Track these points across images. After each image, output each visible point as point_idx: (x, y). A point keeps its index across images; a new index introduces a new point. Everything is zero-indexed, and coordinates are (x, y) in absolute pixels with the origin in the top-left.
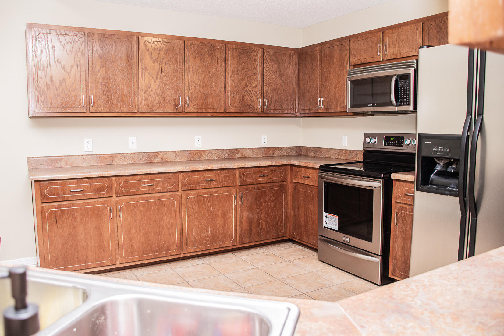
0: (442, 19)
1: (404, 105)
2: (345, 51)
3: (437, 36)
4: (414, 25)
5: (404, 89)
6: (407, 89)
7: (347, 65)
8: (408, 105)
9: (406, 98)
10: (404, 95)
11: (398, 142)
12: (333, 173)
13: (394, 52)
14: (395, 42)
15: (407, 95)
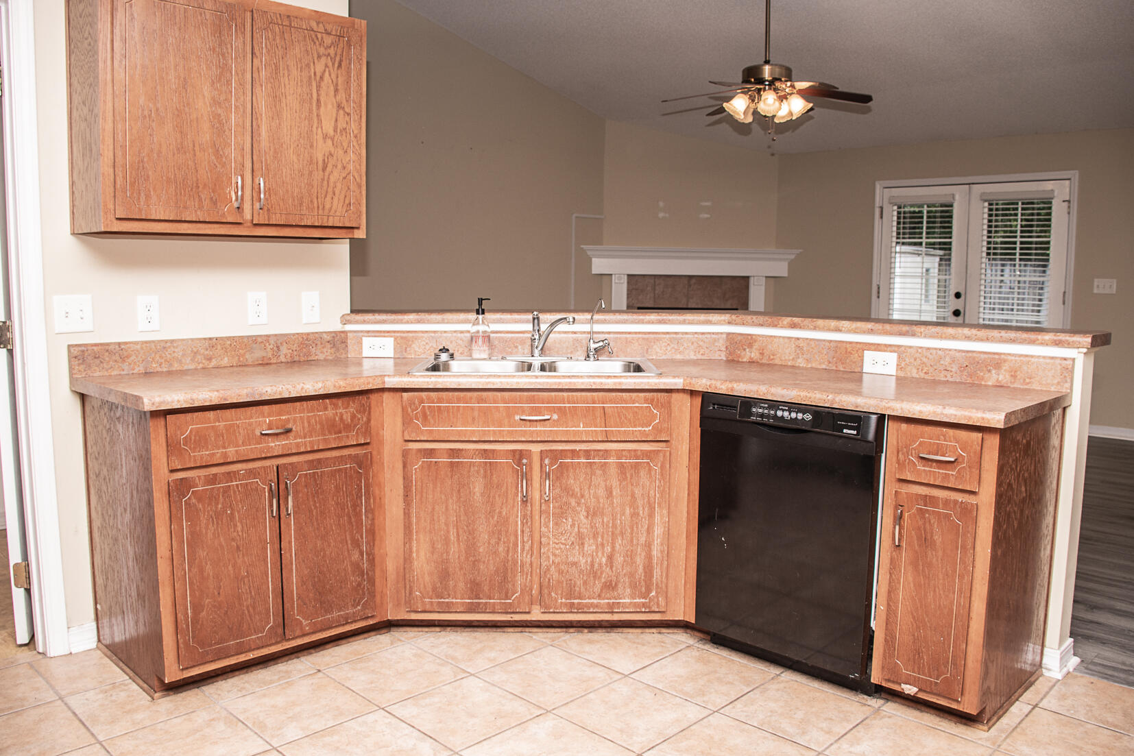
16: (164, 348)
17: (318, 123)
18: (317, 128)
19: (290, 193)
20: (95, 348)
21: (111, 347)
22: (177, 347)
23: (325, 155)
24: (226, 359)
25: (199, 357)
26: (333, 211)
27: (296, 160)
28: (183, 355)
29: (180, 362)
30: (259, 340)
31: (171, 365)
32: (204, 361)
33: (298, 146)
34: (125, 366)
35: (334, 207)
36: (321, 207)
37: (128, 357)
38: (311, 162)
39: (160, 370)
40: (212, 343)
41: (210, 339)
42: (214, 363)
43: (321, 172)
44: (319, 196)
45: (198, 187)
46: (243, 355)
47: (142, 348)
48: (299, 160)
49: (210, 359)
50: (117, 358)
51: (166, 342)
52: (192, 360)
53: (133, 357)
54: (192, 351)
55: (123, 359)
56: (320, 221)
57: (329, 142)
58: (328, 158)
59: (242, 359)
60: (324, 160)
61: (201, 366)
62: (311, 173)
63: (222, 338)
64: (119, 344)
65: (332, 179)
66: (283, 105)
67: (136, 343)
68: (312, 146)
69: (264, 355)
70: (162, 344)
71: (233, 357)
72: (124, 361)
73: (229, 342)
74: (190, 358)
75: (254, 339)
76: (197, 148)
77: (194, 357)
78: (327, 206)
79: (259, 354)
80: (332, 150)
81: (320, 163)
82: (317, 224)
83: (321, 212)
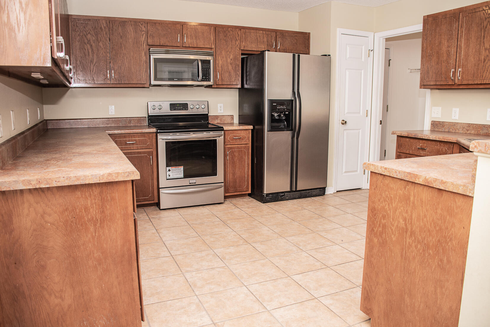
0: (228, 29)
1: (206, 81)
2: (141, 31)
3: (225, 39)
4: (208, 27)
5: (206, 70)
6: (208, 70)
7: (144, 44)
8: (209, 81)
9: (208, 76)
10: (206, 74)
11: (183, 107)
12: (176, 133)
13: (192, 43)
14: (193, 35)
15: (208, 74)
16: (454, 125)
17: (483, 45)
18: (483, 47)
19: (470, 72)
20: (437, 122)
21: (440, 123)
22: (458, 125)
23: (485, 57)
24: (473, 131)
25: (464, 129)
26: (486, 78)
27: (473, 61)
28: (460, 128)
29: (458, 130)
30: (486, 126)
31: (456, 131)
32: (466, 131)
33: (474, 55)
34: (443, 128)
35: (487, 76)
36: (481, 76)
37: (444, 126)
38: (479, 60)
39: (452, 131)
40: (469, 125)
41: (470, 124)
42: (469, 132)
43: (483, 64)
44: (481, 73)
45: (441, 74)
46: (479, 131)
47: (448, 124)
48: (474, 60)
49: (468, 131)
50: (441, 126)
51: (455, 123)
52: (462, 130)
53: (446, 126)
54: (463, 127)
55: (443, 126)
56: (480, 82)
57: (487, 51)
58: (486, 57)
59: (478, 132)
60: (484, 59)
61: (465, 132)
62: (478, 64)
63: (473, 124)
64: (443, 122)
65: (487, 65)
66: (470, 42)
67: (447, 122)
68: (480, 54)
69: (487, 132)
70: (454, 124)
71: (476, 131)
72: (443, 127)
73: (475, 126)
74: (461, 129)
75: (484, 126)
76: (442, 62)
77: (463, 129)
78: (484, 76)
79: (485, 131)
80: (488, 54)
81: (483, 60)
82: (479, 83)
83: (481, 79)
